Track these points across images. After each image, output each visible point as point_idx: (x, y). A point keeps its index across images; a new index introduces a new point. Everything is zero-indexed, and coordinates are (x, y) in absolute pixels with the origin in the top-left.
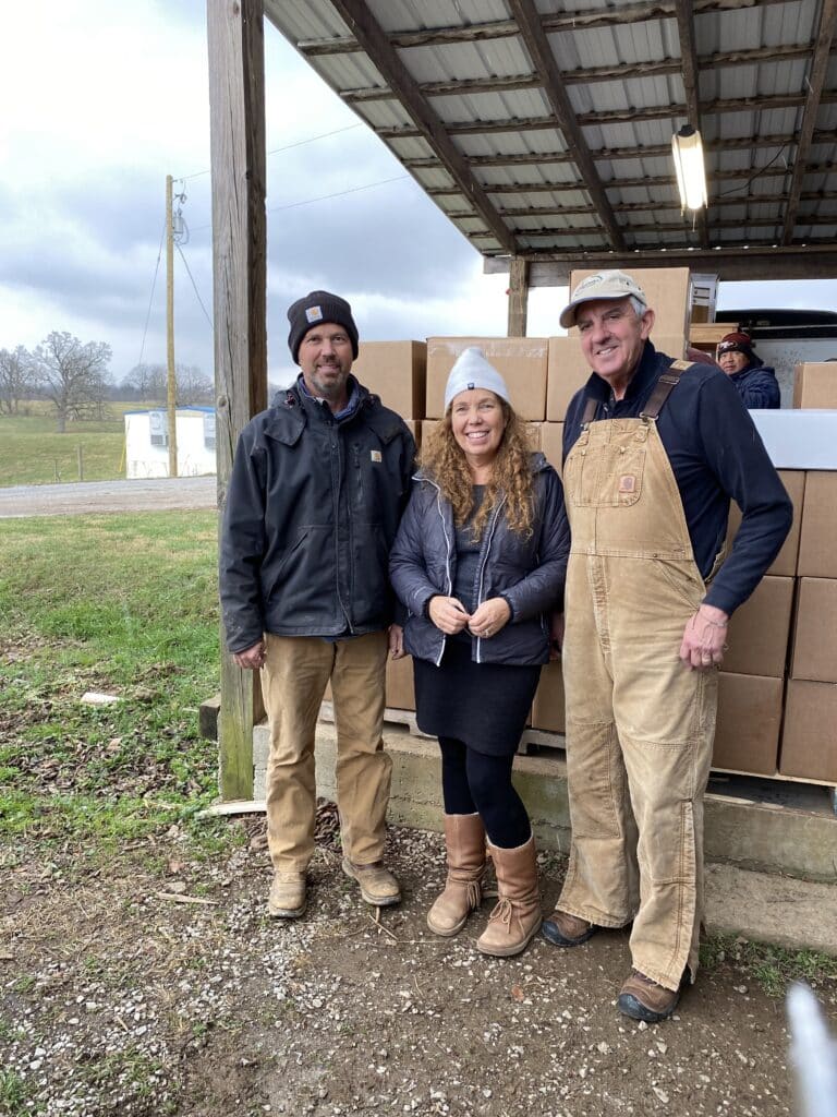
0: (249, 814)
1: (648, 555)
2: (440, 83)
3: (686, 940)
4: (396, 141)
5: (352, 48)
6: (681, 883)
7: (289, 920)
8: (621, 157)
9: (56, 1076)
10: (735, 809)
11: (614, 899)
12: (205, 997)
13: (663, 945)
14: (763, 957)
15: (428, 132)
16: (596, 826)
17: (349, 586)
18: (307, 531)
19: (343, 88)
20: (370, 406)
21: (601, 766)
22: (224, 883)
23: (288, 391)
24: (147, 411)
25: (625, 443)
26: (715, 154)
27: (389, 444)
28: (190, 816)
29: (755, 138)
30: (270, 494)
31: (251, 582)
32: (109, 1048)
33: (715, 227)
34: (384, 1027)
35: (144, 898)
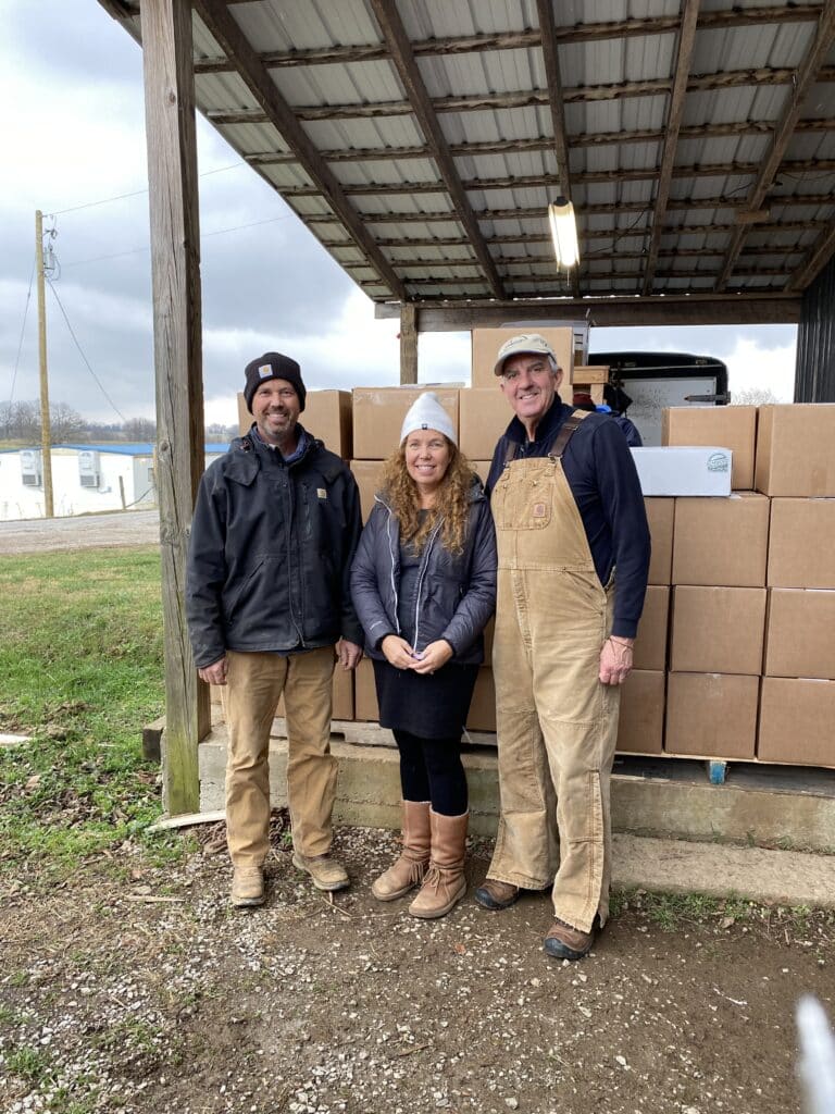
0: (198, 825)
1: (558, 567)
2: (339, 150)
3: (597, 890)
4: (295, 199)
5: (258, 119)
6: (592, 841)
7: (252, 908)
8: (501, 218)
9: (67, 1047)
10: (630, 785)
11: (537, 864)
12: (188, 975)
13: (579, 895)
14: (659, 903)
15: (327, 193)
16: (523, 801)
17: (300, 606)
18: (262, 560)
19: (248, 151)
20: (316, 449)
21: (527, 748)
22: (186, 884)
23: (243, 439)
24: (17, 451)
25: (537, 477)
26: (583, 217)
27: (333, 484)
28: (140, 832)
29: (618, 204)
30: (230, 528)
31: (214, 605)
32: (110, 1022)
33: (584, 279)
34: (349, 984)
35: (114, 902)
